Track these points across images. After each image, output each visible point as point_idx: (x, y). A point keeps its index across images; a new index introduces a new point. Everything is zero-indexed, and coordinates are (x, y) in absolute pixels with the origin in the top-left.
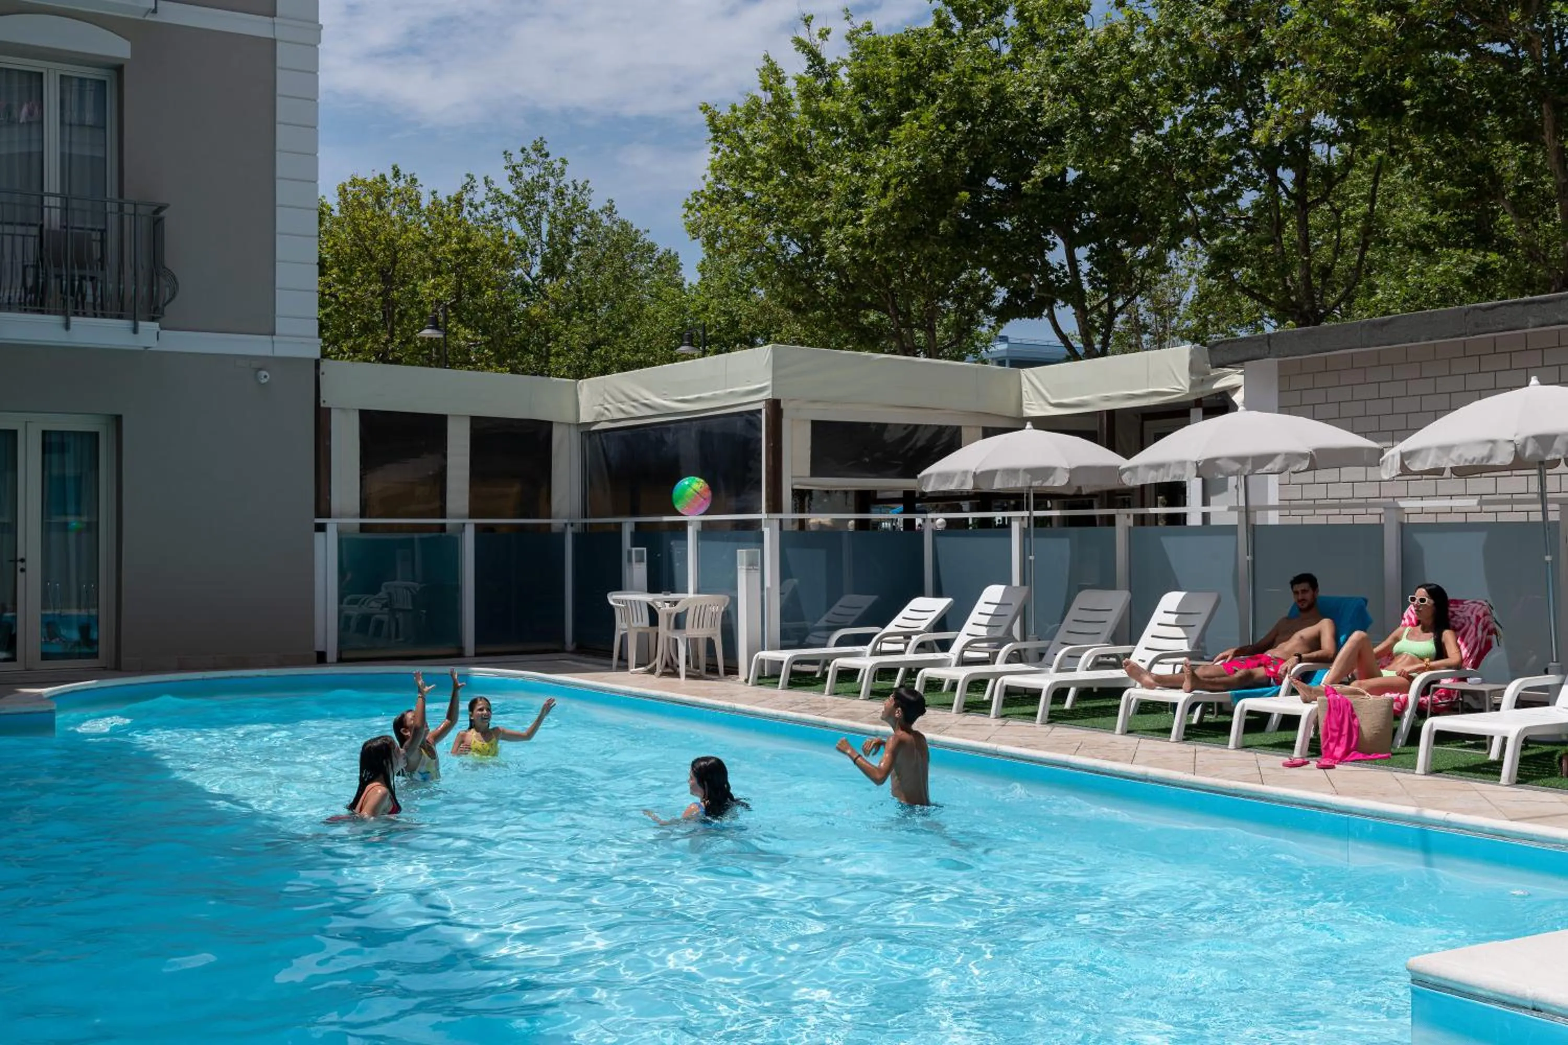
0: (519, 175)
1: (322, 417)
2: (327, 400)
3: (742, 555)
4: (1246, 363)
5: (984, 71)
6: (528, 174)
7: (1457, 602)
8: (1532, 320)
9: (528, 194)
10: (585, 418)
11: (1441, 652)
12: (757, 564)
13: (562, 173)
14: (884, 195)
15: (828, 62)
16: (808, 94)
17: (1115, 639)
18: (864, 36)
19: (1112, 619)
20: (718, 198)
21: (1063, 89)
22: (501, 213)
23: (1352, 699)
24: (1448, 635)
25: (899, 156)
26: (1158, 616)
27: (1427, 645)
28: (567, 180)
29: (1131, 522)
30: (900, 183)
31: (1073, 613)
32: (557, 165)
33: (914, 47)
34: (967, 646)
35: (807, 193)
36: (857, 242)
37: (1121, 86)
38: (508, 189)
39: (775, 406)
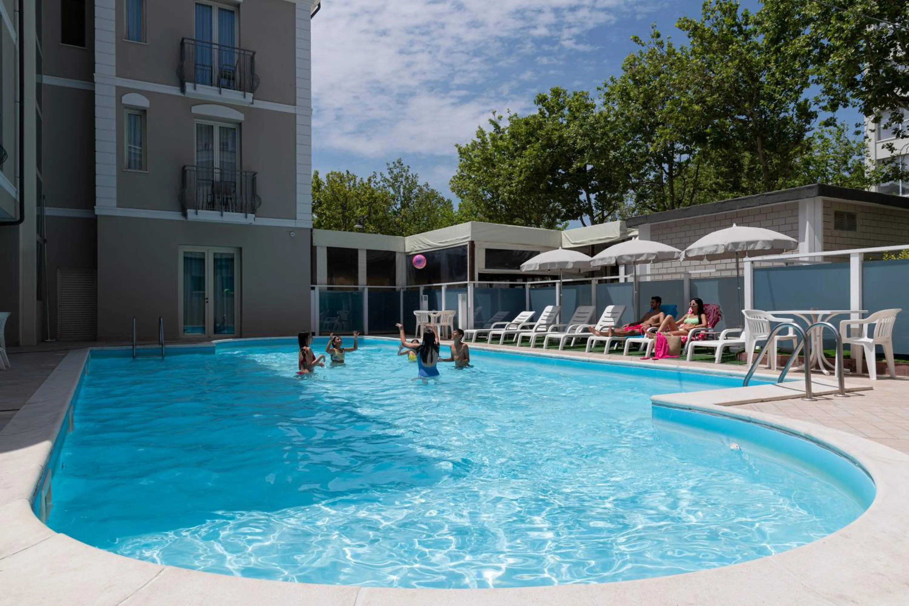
0: (392, 172)
1: (313, 249)
2: (315, 243)
3: (460, 296)
4: (640, 226)
5: (556, 130)
6: (395, 171)
7: (707, 305)
8: (738, 206)
9: (396, 179)
10: (407, 250)
11: (700, 322)
12: (465, 299)
13: (408, 170)
14: (520, 176)
15: (502, 128)
16: (494, 139)
17: (590, 322)
18: (515, 119)
19: (589, 316)
20: (461, 177)
21: (585, 135)
22: (386, 185)
23: (667, 337)
24: (703, 316)
25: (526, 161)
26: (605, 314)
27: (696, 320)
28: (410, 173)
29: (597, 282)
30: (526, 171)
31: (576, 314)
32: (406, 168)
33: (531, 121)
34: (538, 327)
35: (493, 176)
36: (511, 192)
37: (605, 134)
38: (388, 177)
39: (472, 243)
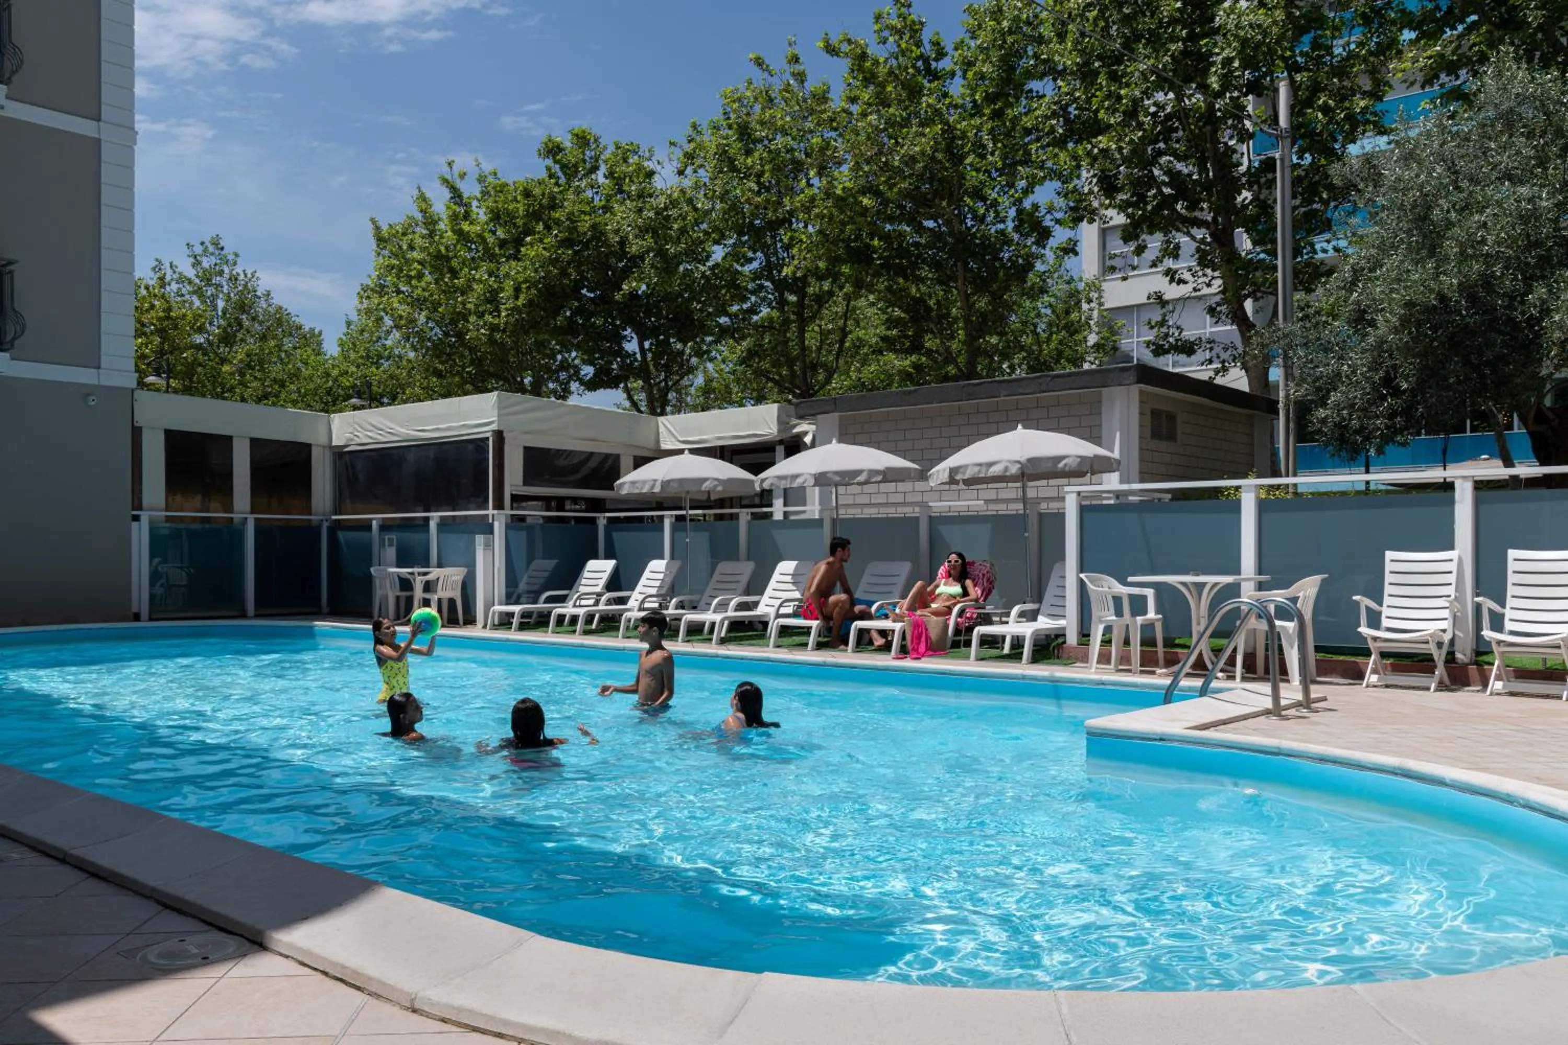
0: (199, 263)
1: (137, 433)
2: (140, 421)
3: (480, 539)
4: (813, 417)
6: (206, 263)
9: (207, 277)
11: (965, 593)
12: (489, 546)
13: (235, 263)
14: (517, 298)
15: (465, 196)
16: (454, 217)
17: (747, 592)
18: (491, 180)
19: (744, 579)
20: (381, 290)
22: (184, 291)
24: (968, 583)
25: (525, 269)
26: (776, 576)
27: (956, 589)
28: (238, 269)
29: (749, 517)
30: (528, 288)
31: (716, 576)
32: (231, 257)
33: (537, 191)
34: (644, 600)
35: (451, 291)
36: (494, 328)
38: (190, 273)
39: (499, 436)
